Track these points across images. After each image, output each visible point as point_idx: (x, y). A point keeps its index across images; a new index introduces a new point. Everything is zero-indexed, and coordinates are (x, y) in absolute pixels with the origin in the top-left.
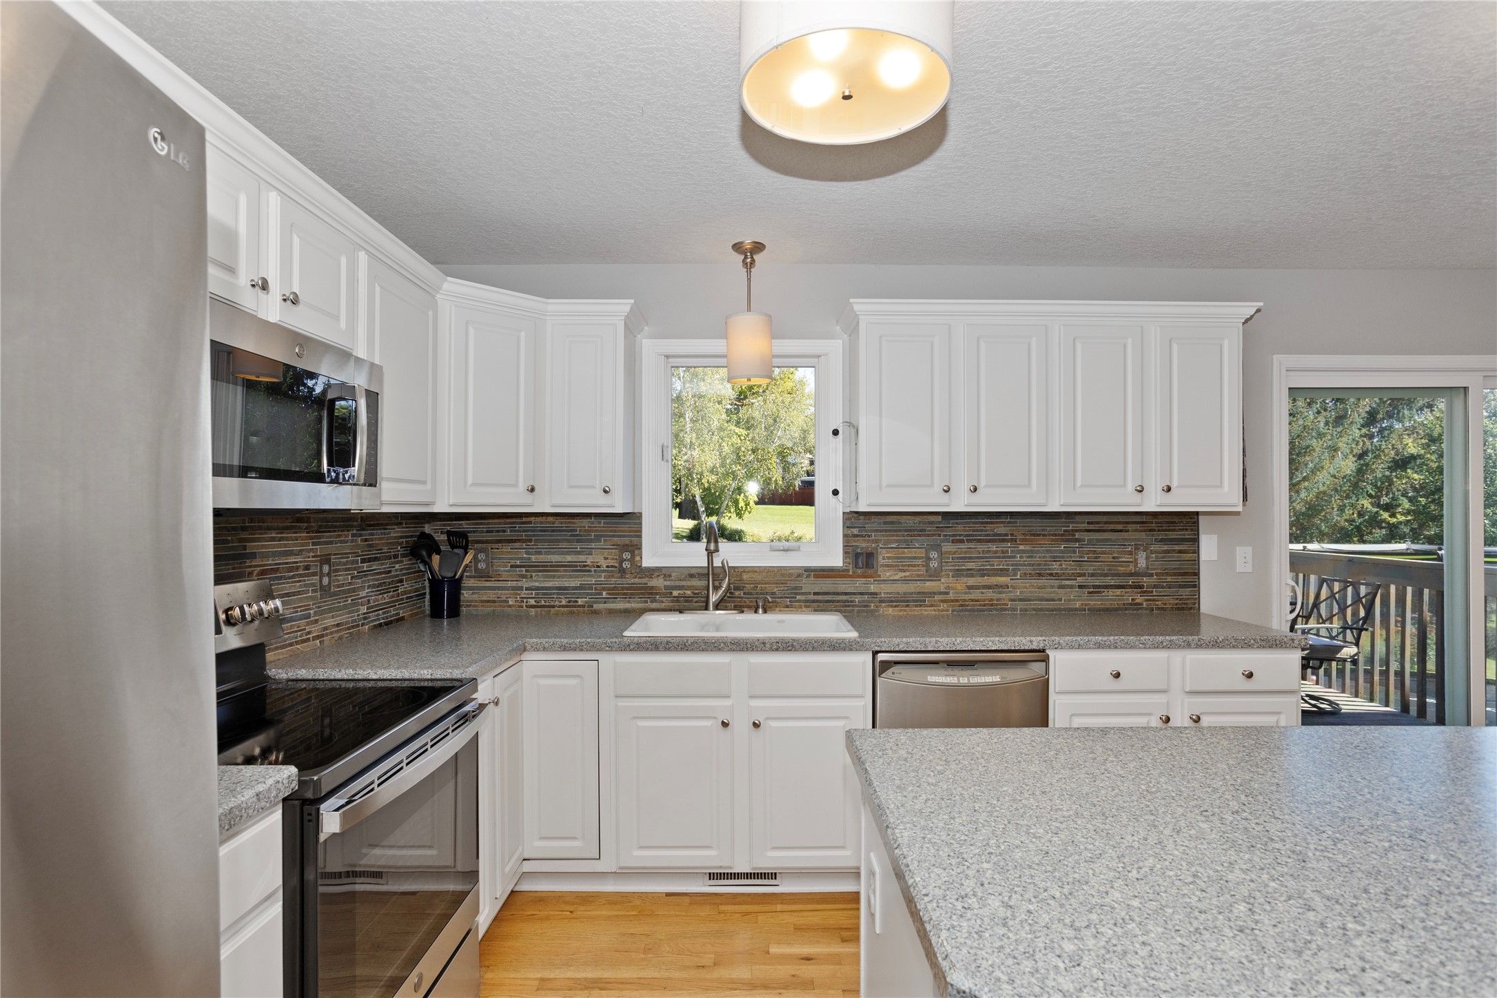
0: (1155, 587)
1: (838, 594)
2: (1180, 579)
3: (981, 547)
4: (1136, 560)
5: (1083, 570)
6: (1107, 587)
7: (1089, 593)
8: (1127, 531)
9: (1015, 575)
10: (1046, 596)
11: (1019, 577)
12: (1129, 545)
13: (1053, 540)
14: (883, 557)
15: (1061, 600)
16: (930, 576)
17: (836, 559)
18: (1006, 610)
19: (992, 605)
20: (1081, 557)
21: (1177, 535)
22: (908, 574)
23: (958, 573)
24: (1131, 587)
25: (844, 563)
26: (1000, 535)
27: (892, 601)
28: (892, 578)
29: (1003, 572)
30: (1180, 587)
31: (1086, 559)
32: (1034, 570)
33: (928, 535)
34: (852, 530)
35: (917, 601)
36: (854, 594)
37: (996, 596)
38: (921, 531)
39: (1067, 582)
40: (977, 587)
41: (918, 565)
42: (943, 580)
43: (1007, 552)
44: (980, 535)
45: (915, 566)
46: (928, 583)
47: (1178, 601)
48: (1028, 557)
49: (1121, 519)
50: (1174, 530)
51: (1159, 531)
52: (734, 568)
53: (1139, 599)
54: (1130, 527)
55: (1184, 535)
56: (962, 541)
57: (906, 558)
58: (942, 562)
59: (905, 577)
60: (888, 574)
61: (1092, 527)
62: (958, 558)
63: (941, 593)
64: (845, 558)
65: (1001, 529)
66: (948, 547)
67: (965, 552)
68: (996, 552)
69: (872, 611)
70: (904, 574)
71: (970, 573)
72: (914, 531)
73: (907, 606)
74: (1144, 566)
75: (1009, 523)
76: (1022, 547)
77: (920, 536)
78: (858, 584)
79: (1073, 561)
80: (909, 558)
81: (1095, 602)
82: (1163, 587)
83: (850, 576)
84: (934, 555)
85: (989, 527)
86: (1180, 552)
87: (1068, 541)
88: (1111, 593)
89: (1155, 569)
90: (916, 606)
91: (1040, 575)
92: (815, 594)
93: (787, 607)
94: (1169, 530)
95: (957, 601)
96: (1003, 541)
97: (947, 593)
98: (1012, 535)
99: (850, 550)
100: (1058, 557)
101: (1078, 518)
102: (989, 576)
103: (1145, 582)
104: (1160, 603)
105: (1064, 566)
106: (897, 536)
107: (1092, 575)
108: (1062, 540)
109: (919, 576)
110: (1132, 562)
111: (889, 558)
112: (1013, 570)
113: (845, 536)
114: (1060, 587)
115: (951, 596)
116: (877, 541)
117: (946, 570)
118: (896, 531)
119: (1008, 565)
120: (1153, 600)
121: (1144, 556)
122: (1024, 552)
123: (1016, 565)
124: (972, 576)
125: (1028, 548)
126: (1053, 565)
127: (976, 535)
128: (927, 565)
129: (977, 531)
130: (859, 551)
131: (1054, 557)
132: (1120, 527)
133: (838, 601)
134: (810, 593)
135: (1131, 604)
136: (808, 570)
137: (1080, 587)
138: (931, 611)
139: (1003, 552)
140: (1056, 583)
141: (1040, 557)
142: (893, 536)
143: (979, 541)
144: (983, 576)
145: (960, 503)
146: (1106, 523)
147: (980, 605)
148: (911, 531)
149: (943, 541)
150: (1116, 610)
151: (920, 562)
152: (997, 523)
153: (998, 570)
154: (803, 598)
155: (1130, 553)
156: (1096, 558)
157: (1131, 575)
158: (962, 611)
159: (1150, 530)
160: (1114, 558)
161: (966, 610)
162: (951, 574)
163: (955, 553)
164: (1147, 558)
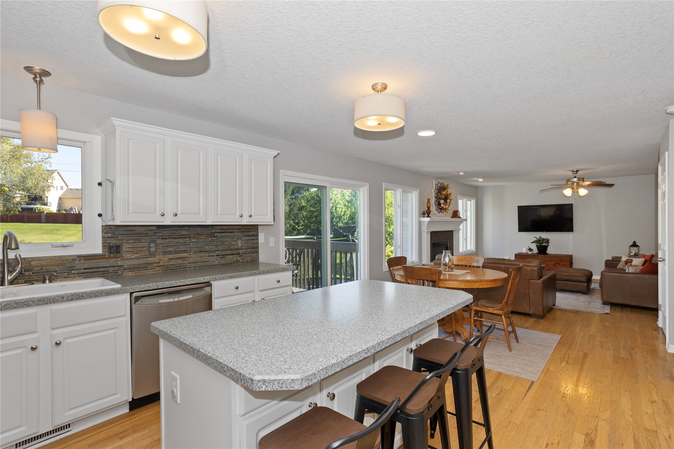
0: (244, 253)
1: (99, 268)
2: (252, 250)
3: (175, 241)
4: (237, 243)
5: (218, 249)
6: (227, 255)
7: (221, 258)
8: (234, 232)
9: (191, 252)
10: (204, 260)
11: (192, 253)
12: (235, 238)
13: (206, 237)
14: (125, 247)
15: (209, 261)
16: (150, 255)
17: (98, 249)
18: (186, 268)
19: (180, 266)
20: (217, 243)
21: (251, 233)
22: (139, 255)
23: (165, 253)
24: (236, 254)
25: (103, 251)
26: (184, 235)
27: (131, 269)
28: (130, 258)
29: (185, 251)
30: (253, 253)
31: (219, 244)
32: (199, 250)
33: (149, 236)
34: (108, 234)
35: (144, 268)
36: (109, 267)
37: (182, 262)
38: (146, 234)
39: (212, 254)
40: (174, 259)
41: (145, 251)
42: (157, 257)
43: (187, 242)
44: (175, 235)
45: (143, 251)
46: (150, 259)
47: (252, 259)
48: (196, 244)
49: (232, 227)
50: (250, 232)
51: (245, 232)
52: (25, 259)
53: (239, 259)
54: (235, 231)
55: (254, 233)
56: (166, 238)
57: (138, 247)
58: (156, 248)
59: (138, 256)
60: (128, 256)
61: (221, 231)
62: (164, 246)
63: (156, 263)
64: (103, 249)
65: (184, 233)
66: (159, 241)
67: (168, 244)
68: (182, 243)
69: (119, 275)
70: (137, 255)
71: (170, 253)
72: (142, 234)
73: (139, 270)
74: (240, 246)
75: (188, 230)
76: (193, 240)
77: (145, 236)
78: (112, 262)
79: (214, 245)
80: (140, 247)
81: (223, 261)
82: (247, 253)
83: (107, 258)
84: (153, 245)
85: (179, 232)
86: (252, 240)
87: (212, 237)
88: (229, 257)
89: (244, 247)
90: (144, 270)
91: (201, 251)
92: (84, 269)
93: (65, 278)
94: (249, 232)
95: (164, 266)
96: (185, 238)
97: (159, 263)
98: (189, 235)
99: (106, 244)
100: (208, 244)
101: (216, 227)
102: (179, 253)
103: (241, 252)
104: (246, 259)
105: (211, 247)
106: (133, 237)
107: (222, 250)
108: (210, 237)
109: (145, 255)
110: (236, 244)
111: (129, 248)
112: (190, 250)
113: (103, 237)
114: (210, 256)
115: (161, 264)
116: (122, 240)
117: (159, 252)
118: (132, 234)
119: (187, 248)
120: (244, 259)
121: (240, 242)
122: (194, 242)
123: (191, 248)
124: (171, 254)
125: (196, 240)
126: (206, 247)
127: (173, 236)
128: (149, 250)
129: (173, 233)
130: (112, 245)
131: (207, 244)
132: (232, 231)
133: (100, 272)
134: (81, 269)
135: (236, 261)
136: (80, 257)
137: (217, 255)
138: (151, 271)
139: (185, 243)
140: (207, 255)
141: (201, 244)
142: (131, 237)
143: (174, 238)
144: (176, 253)
145: (168, 221)
146: (227, 229)
147: (175, 267)
148: (140, 234)
149: (157, 239)
150: (231, 264)
151: (145, 249)
152: (182, 230)
153: (183, 250)
154: (76, 272)
155: (235, 241)
156: (223, 243)
157: (236, 249)
158: (167, 270)
159: (242, 232)
160: (229, 243)
161: (169, 270)
162: (161, 253)
163: (163, 244)
164: (241, 243)
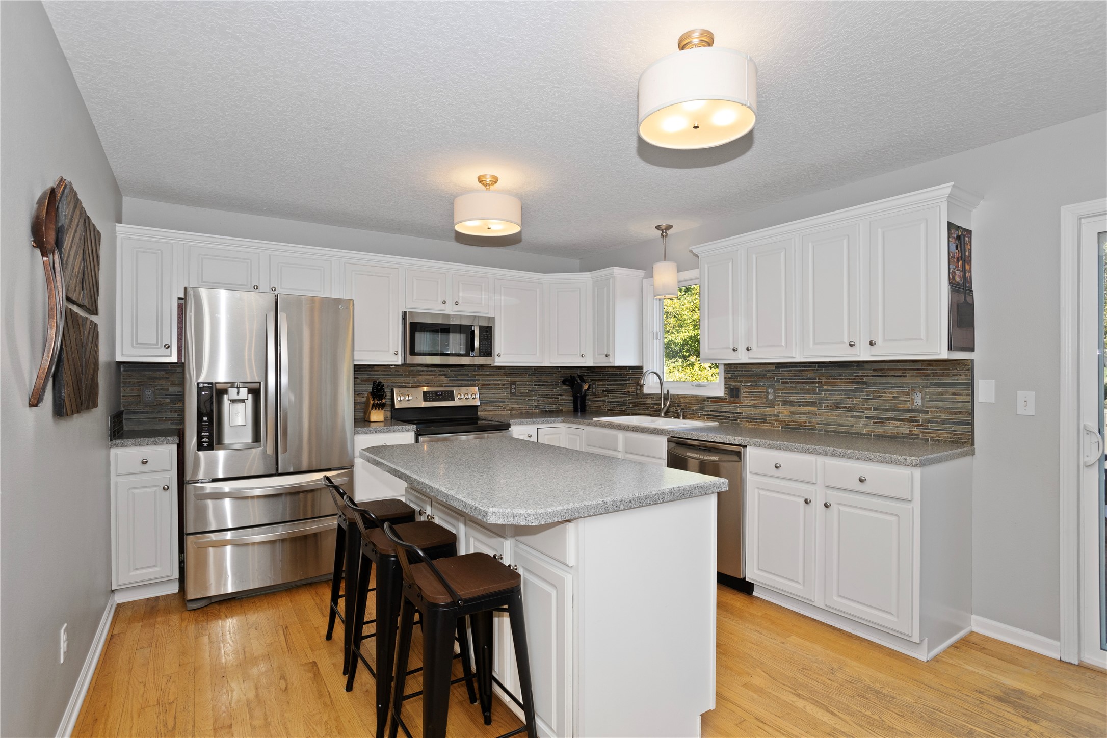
0: (929, 422)
2: (954, 417)
3: (799, 387)
4: (913, 399)
5: (869, 405)
6: (888, 419)
7: (874, 422)
8: (906, 376)
9: (821, 406)
10: (841, 422)
11: (823, 408)
12: (907, 387)
13: (847, 383)
14: (744, 392)
15: (852, 426)
16: (768, 404)
17: (720, 392)
18: (814, 430)
19: (805, 426)
20: (868, 396)
21: (955, 380)
22: (756, 402)
23: (785, 403)
24: (908, 420)
25: (725, 394)
26: (811, 379)
27: (748, 419)
28: (748, 405)
29: (813, 404)
30: (957, 423)
31: (872, 397)
32: (834, 403)
33: (768, 378)
34: (729, 374)
35: (762, 419)
36: (729, 412)
37: (808, 420)
38: (765, 375)
39: (857, 414)
40: (797, 413)
41: (762, 397)
42: (776, 407)
43: (815, 390)
44: (799, 379)
45: (760, 397)
46: (768, 409)
47: (951, 436)
48: (830, 394)
50: (950, 377)
51: (933, 376)
53: (916, 431)
54: (909, 373)
55: (959, 380)
56: (787, 383)
57: (755, 392)
58: (775, 396)
59: (755, 404)
60: (746, 402)
62: (785, 393)
63: (775, 416)
64: (725, 391)
65: (811, 374)
66: (779, 386)
67: (789, 390)
68: (808, 390)
69: (738, 424)
70: (754, 402)
71: (791, 403)
72: (761, 375)
73: (756, 422)
74: (920, 404)
75: (817, 370)
76: (825, 387)
77: (764, 378)
78: (731, 407)
79: (862, 398)
80: (757, 392)
81: (880, 430)
82: (937, 423)
83: (728, 402)
84: (770, 391)
85: (804, 373)
86: (955, 394)
87: (858, 383)
88: (892, 425)
89: (931, 407)
90: (761, 423)
91: (837, 407)
92: (711, 411)
94: (942, 376)
95: (785, 421)
96: (813, 382)
97: (778, 416)
98: (819, 379)
99: (727, 386)
100: (851, 395)
102: (804, 406)
103: (921, 418)
104: (935, 435)
105: (855, 402)
106: (751, 379)
107: (875, 409)
108: (853, 383)
109: (763, 403)
110: (909, 401)
111: (746, 392)
112: (819, 403)
113: (725, 378)
114: (852, 417)
115: (781, 417)
116: (740, 382)
117: (778, 401)
118: (751, 376)
119: (816, 399)
120: (928, 433)
121: (920, 397)
122: (826, 390)
123: (821, 399)
124: (793, 405)
125: (829, 388)
126: (846, 400)
127: (796, 379)
128: (767, 397)
129: (799, 376)
130: (732, 387)
131: (847, 395)
132: (900, 373)
134: (709, 411)
135: (909, 435)
136: (708, 398)
137: (867, 418)
138: (769, 426)
139: (813, 390)
141: (837, 395)
142: (749, 378)
143: (798, 382)
144: (800, 406)
146: (888, 370)
147: (799, 425)
148: (758, 375)
149: (777, 382)
150: (896, 437)
151: (763, 395)
153: (809, 402)
154: (706, 413)
155: (908, 394)
156: (879, 396)
157: (909, 411)
158: (787, 428)
160: (894, 397)
161: (790, 428)
162: (781, 403)
163: (783, 390)
164: (922, 398)
